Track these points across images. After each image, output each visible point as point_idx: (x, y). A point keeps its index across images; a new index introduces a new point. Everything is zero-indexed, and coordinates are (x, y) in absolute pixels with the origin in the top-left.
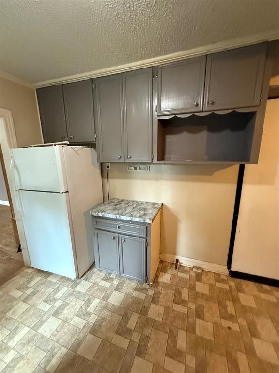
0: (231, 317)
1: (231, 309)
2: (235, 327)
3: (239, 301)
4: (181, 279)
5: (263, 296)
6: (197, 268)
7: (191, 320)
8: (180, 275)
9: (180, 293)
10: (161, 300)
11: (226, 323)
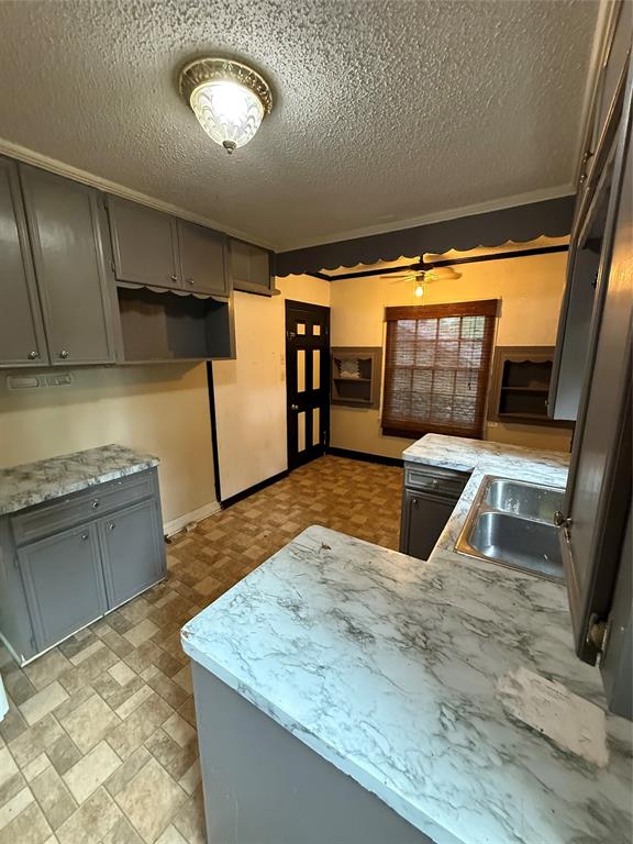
0: (258, 531)
1: (253, 528)
2: (267, 533)
3: (251, 519)
4: (186, 548)
5: (257, 503)
6: (190, 524)
7: (240, 558)
8: (179, 546)
9: (205, 556)
10: (197, 575)
11: (260, 537)
